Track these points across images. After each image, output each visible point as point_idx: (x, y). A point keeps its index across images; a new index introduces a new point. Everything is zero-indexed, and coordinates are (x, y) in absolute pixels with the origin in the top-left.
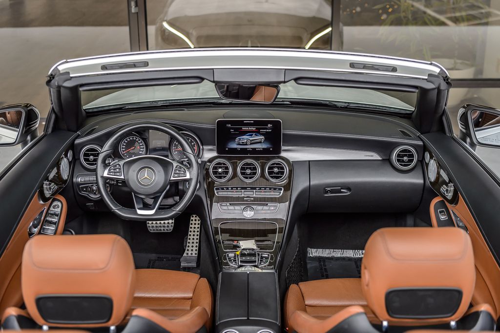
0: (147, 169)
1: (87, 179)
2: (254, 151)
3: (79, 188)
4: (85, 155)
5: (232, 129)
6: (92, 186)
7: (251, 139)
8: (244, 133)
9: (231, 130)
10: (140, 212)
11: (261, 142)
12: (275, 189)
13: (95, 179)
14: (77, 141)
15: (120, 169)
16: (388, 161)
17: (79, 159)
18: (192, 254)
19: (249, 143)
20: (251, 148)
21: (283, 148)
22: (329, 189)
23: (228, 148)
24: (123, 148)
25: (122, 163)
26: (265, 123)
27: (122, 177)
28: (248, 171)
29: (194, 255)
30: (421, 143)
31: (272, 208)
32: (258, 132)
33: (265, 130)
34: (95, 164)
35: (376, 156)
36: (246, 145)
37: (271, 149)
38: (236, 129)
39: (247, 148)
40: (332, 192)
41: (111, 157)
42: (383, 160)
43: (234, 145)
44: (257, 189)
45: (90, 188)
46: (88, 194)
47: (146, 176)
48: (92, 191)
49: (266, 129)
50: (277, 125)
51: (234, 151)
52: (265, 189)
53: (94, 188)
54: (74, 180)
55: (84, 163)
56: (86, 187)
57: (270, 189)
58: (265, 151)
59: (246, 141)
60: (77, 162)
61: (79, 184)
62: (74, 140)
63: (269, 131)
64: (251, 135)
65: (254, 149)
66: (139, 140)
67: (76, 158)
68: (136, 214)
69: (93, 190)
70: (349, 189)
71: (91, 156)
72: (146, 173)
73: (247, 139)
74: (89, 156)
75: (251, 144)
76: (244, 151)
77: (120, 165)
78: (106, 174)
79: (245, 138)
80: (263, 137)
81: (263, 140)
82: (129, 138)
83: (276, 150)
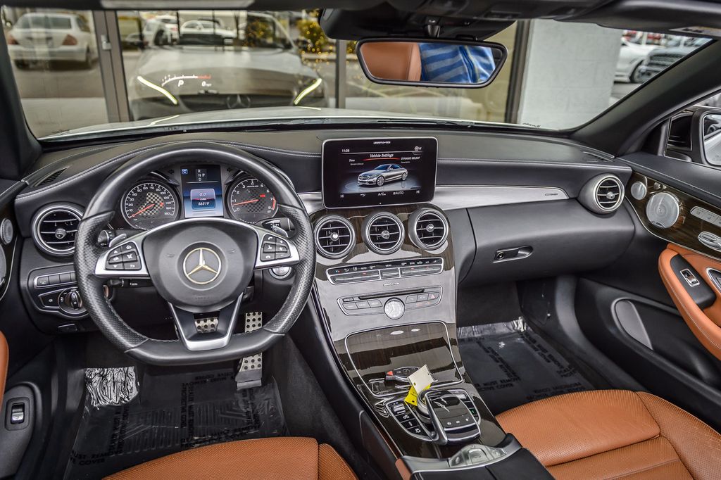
0: (201, 249)
1: (54, 277)
2: (390, 197)
3: (37, 300)
4: (44, 227)
5: (352, 157)
6: (69, 291)
7: (385, 175)
8: (373, 165)
9: (351, 160)
10: (192, 345)
11: (401, 180)
12: (431, 261)
13: (73, 276)
14: (21, 199)
15: (135, 254)
16: (577, 200)
17: (31, 236)
18: (253, 367)
19: (381, 182)
20: (385, 192)
21: (437, 189)
22: (501, 252)
23: (345, 195)
24: (129, 208)
25: (137, 239)
26: (410, 144)
27: (143, 272)
28: (385, 234)
29: (256, 368)
30: (628, 169)
31: (433, 297)
32: (396, 162)
33: (409, 158)
34: (72, 244)
35: (560, 194)
36: (376, 186)
37: (418, 192)
38: (358, 159)
39: (378, 193)
40: (505, 255)
41: (107, 228)
42: (570, 199)
43: (354, 188)
44: (403, 264)
45: (63, 295)
46: (60, 310)
47: (202, 264)
48: (69, 302)
49: (411, 155)
50: (430, 147)
51: (355, 199)
52: (416, 264)
53: (74, 296)
54: (23, 283)
55: (44, 245)
56: (55, 296)
57: (424, 262)
58: (408, 195)
59: (376, 179)
60: (27, 243)
61: (34, 292)
62: (14, 196)
63: (417, 158)
64: (385, 168)
65: (390, 194)
66: (163, 190)
67: (23, 234)
68: (186, 350)
69: (70, 299)
70: (529, 249)
71: (59, 229)
72: (201, 259)
73: (379, 176)
74: (55, 229)
75: (385, 184)
76: (372, 198)
77: (133, 245)
78: (101, 269)
79: (374, 174)
80: (405, 171)
81: (405, 176)
82: (140, 188)
83: (426, 193)
